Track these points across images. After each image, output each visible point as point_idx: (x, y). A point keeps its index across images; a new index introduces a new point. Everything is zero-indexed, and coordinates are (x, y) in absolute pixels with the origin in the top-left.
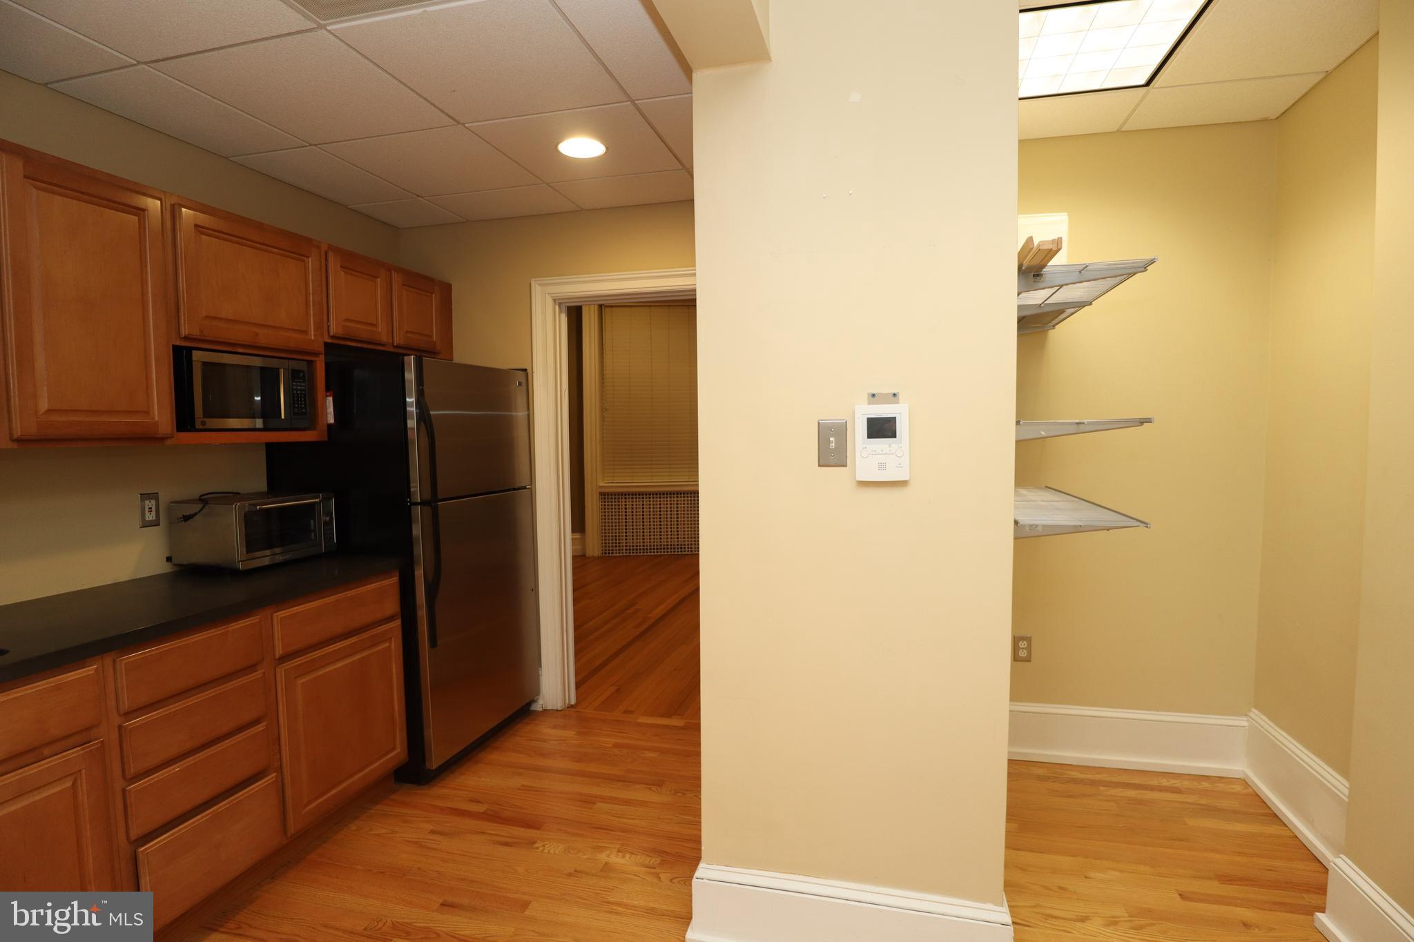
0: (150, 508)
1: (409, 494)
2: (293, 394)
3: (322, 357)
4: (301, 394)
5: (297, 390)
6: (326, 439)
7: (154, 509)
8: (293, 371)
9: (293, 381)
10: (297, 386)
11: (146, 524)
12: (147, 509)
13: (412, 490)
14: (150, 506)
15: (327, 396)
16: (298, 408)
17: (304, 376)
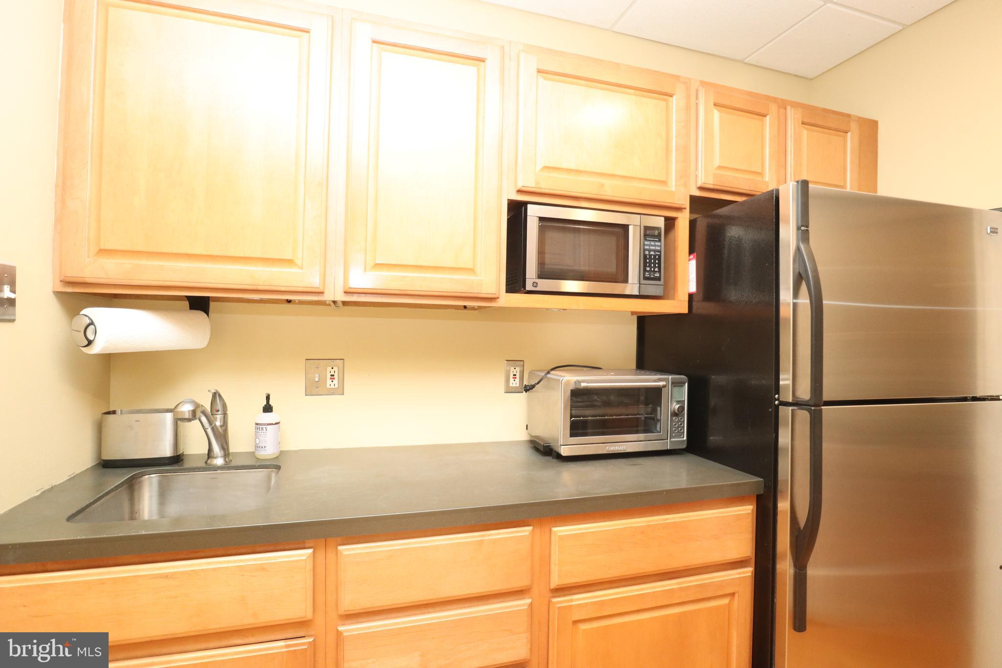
0: (514, 375)
1: (777, 388)
2: (645, 256)
3: (687, 212)
4: (655, 256)
5: (650, 251)
6: (685, 310)
7: (518, 376)
8: (646, 228)
9: (645, 239)
10: (650, 245)
11: (509, 390)
12: (512, 376)
13: (781, 383)
14: (515, 373)
15: (690, 260)
16: (650, 271)
17: (660, 234)
